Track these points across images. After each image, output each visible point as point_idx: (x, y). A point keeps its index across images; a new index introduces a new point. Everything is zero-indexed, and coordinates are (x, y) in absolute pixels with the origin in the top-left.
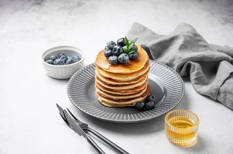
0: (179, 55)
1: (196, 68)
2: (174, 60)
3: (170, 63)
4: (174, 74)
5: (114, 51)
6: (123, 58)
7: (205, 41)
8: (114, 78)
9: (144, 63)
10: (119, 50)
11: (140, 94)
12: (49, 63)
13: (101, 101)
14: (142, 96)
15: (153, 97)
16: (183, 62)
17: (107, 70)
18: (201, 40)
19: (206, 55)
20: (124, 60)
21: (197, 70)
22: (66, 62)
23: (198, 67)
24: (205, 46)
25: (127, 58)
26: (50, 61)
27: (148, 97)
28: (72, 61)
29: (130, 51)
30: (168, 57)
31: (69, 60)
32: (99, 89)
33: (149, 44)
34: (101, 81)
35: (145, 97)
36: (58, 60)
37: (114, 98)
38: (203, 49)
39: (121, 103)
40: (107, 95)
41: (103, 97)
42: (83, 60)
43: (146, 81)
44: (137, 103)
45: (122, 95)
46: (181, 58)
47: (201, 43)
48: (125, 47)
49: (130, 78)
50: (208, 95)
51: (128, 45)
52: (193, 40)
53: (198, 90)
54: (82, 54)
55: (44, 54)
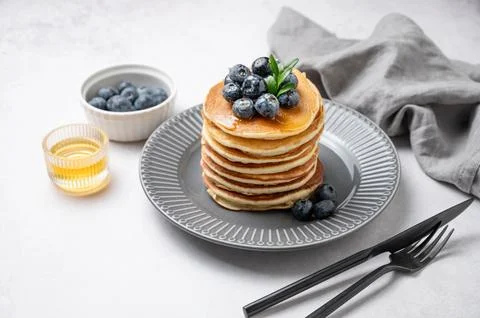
0: (387, 89)
1: (424, 120)
2: (374, 100)
3: (367, 106)
4: (376, 134)
5: (246, 87)
6: (267, 105)
7: (442, 57)
8: (245, 148)
9: (313, 116)
10: (257, 85)
11: (303, 182)
12: (97, 106)
13: (214, 197)
14: (306, 187)
15: (331, 189)
16: (395, 105)
17: (230, 132)
18: (434, 53)
19: (447, 89)
20: (269, 110)
21: (428, 124)
22: (136, 103)
23: (429, 117)
24: (443, 68)
25: (275, 104)
26: (99, 100)
27: (321, 188)
28: (148, 100)
29: (280, 88)
30: (362, 93)
31: (142, 98)
32: (212, 170)
33: (319, 63)
34: (216, 153)
35: (313, 189)
36: (116, 100)
37: (245, 191)
38: (438, 73)
39: (260, 203)
40: (229, 185)
41: (220, 188)
42: (173, 100)
43: (316, 151)
44: (296, 202)
45: (262, 186)
46: (391, 96)
47: (434, 61)
48: (270, 79)
49: (282, 149)
50: (450, 182)
51: (278, 73)
52: (418, 56)
53: (430, 170)
54: (170, 85)
55: (85, 84)
